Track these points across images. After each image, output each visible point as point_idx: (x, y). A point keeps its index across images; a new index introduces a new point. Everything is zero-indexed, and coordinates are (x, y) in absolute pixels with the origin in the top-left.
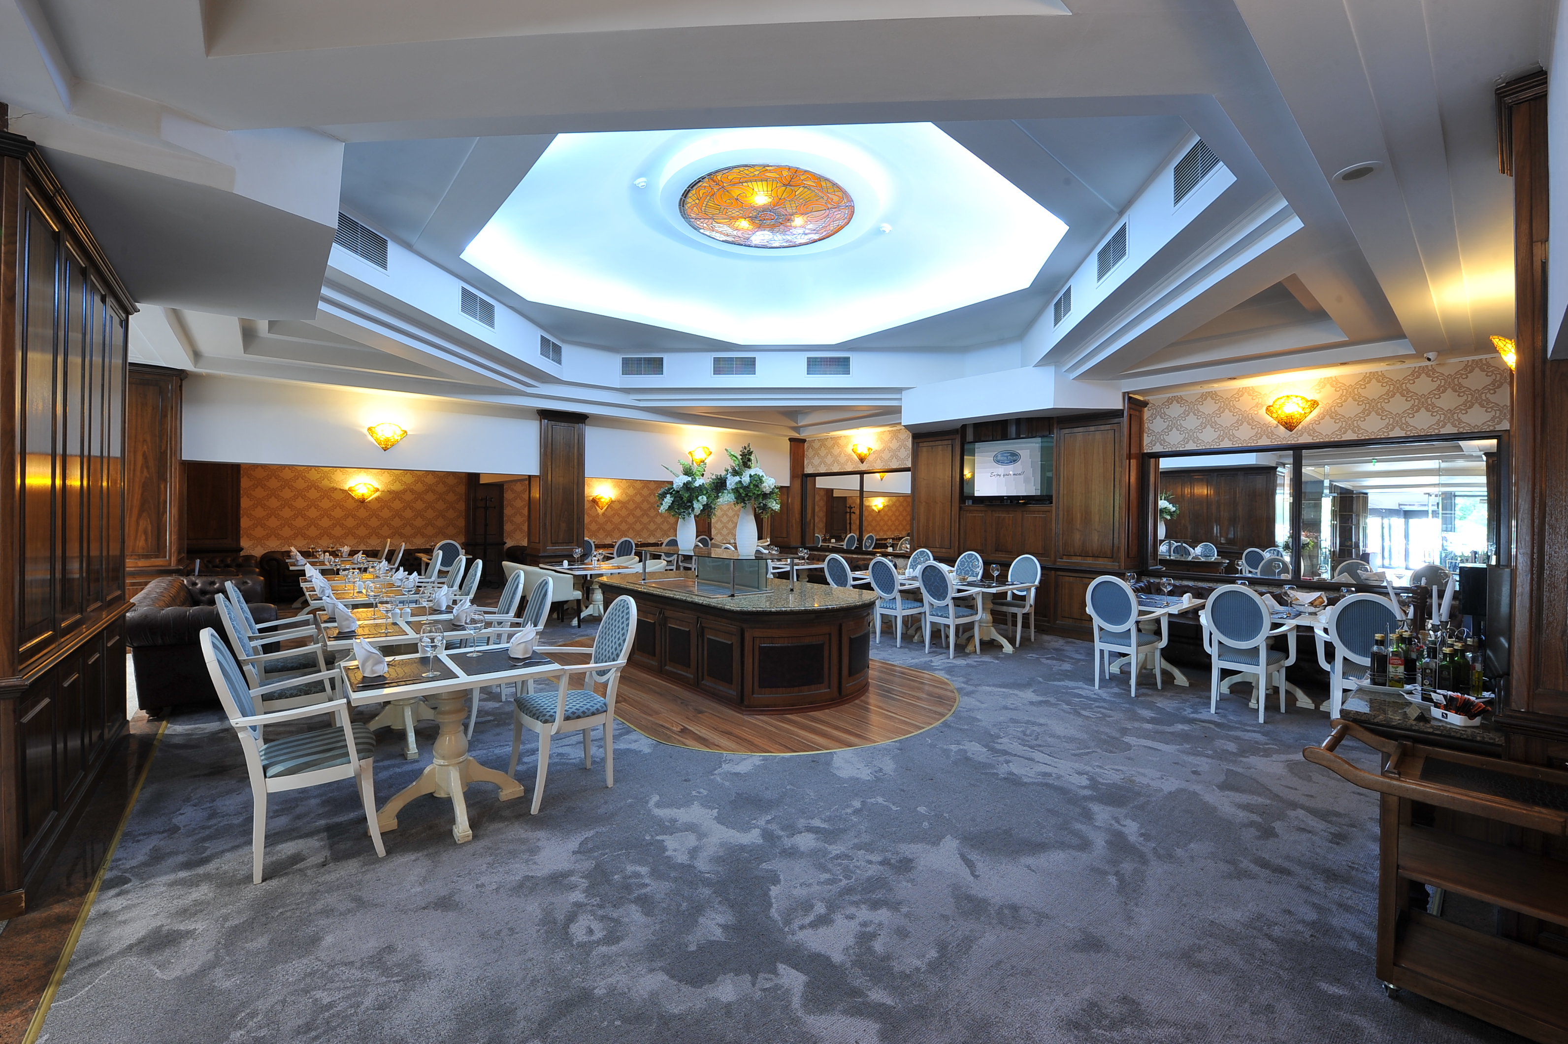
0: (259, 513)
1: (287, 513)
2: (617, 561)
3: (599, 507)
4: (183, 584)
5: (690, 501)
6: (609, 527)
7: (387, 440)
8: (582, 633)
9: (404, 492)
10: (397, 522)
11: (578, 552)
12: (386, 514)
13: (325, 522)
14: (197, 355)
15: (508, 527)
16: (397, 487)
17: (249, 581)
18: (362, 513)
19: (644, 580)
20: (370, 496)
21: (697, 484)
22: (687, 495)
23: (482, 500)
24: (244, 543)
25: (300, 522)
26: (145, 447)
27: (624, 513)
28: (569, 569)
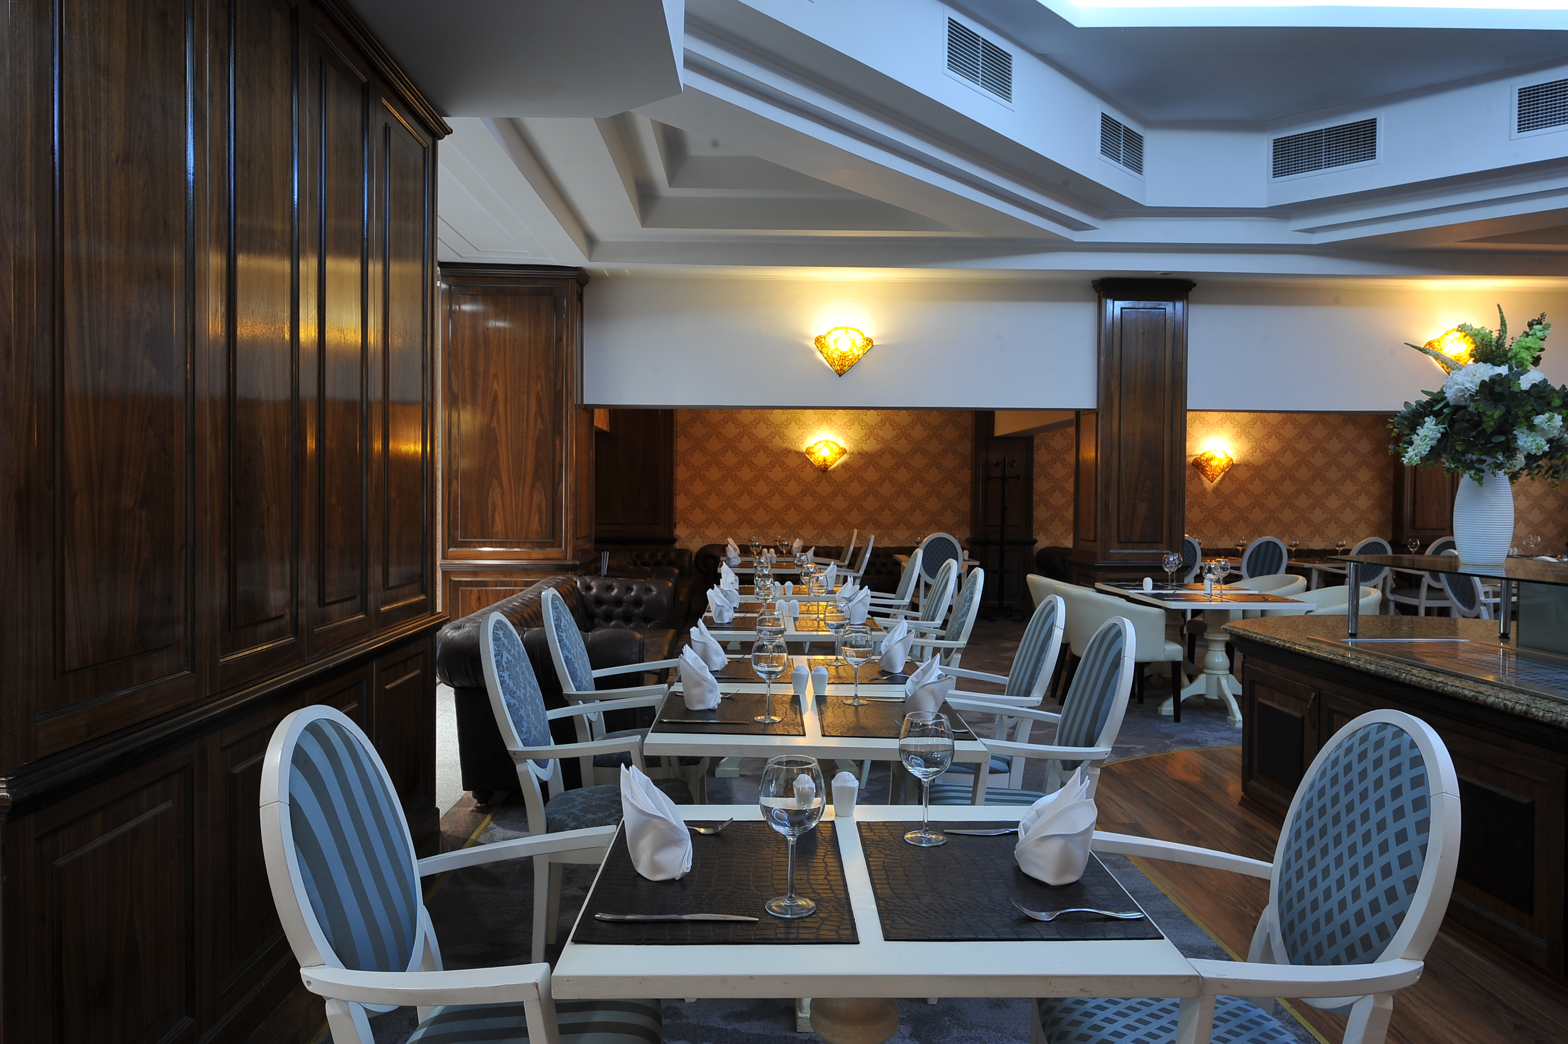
0: (698, 488)
1: (730, 488)
2: (1250, 585)
3: (1207, 476)
4: (575, 588)
5: (1506, 427)
6: (1226, 515)
7: (843, 357)
8: (1185, 736)
9: (880, 453)
10: (871, 504)
11: (1172, 561)
12: (856, 489)
13: (777, 503)
14: (590, 241)
15: (1040, 513)
16: (871, 446)
17: (653, 588)
18: (824, 489)
19: (1353, 635)
20: (835, 461)
21: (1525, 382)
22: (1497, 414)
23: (997, 464)
24: (681, 532)
25: (745, 503)
26: (539, 386)
27: (1257, 487)
28: (1155, 596)
